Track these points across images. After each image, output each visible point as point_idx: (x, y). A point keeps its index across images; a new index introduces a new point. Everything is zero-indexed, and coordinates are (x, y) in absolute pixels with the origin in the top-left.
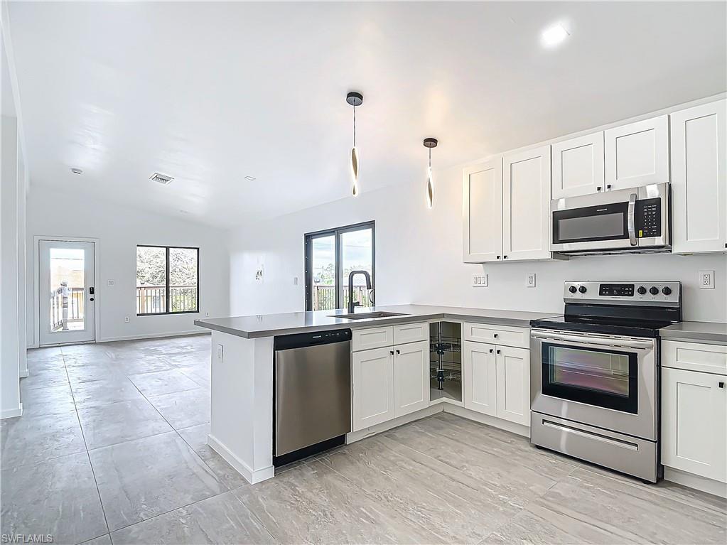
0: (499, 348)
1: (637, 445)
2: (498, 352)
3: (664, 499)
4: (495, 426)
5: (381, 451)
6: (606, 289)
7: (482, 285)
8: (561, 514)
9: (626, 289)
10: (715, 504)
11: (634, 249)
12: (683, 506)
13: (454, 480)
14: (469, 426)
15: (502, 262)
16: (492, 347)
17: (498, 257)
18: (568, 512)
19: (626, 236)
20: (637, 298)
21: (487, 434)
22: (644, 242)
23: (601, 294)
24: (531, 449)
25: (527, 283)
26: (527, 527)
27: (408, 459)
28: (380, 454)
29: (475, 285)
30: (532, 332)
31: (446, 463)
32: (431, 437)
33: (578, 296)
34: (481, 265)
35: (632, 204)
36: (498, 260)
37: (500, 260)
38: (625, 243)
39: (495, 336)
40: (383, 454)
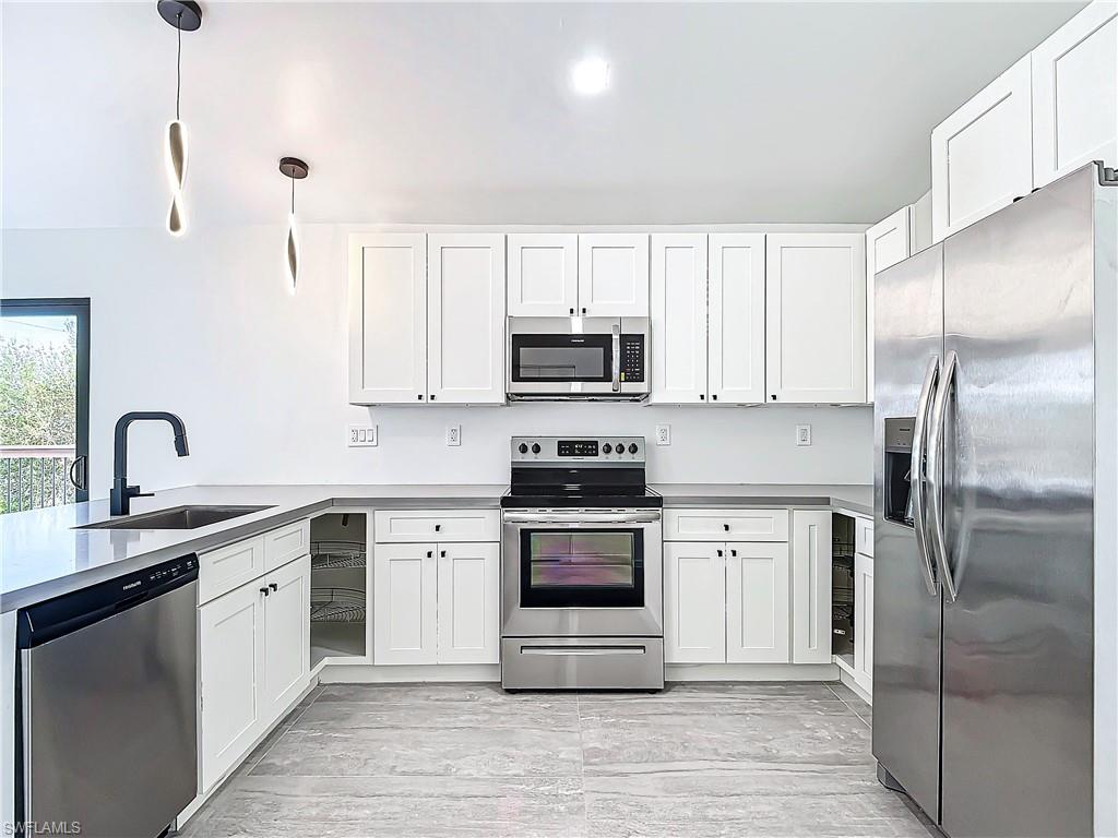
0: (442, 548)
1: (643, 647)
2: (443, 554)
3: (683, 704)
4: (427, 680)
5: (275, 807)
6: (566, 447)
7: (367, 443)
8: (626, 775)
9: (589, 447)
10: (718, 691)
11: (616, 396)
12: (702, 705)
13: (457, 798)
14: (389, 695)
15: (427, 406)
16: (432, 548)
17: (420, 397)
18: (627, 768)
19: (607, 378)
20: (601, 459)
21: (428, 698)
22: (628, 387)
23: (560, 454)
24: (504, 697)
25: (447, 440)
26: (614, 816)
27: (348, 799)
28: (278, 815)
29: (354, 444)
30: (507, 515)
31: (415, 773)
32: (346, 740)
33: (530, 457)
34: (367, 408)
35: (616, 337)
36: (420, 401)
37: (423, 401)
38: (606, 387)
39: (438, 528)
40: (285, 812)
